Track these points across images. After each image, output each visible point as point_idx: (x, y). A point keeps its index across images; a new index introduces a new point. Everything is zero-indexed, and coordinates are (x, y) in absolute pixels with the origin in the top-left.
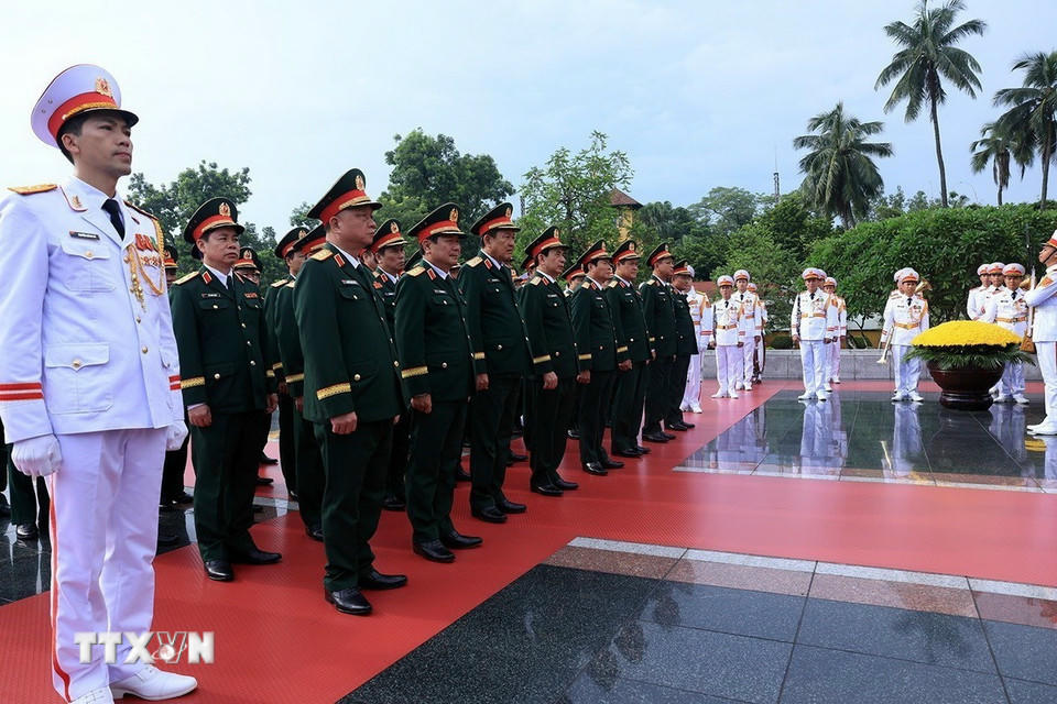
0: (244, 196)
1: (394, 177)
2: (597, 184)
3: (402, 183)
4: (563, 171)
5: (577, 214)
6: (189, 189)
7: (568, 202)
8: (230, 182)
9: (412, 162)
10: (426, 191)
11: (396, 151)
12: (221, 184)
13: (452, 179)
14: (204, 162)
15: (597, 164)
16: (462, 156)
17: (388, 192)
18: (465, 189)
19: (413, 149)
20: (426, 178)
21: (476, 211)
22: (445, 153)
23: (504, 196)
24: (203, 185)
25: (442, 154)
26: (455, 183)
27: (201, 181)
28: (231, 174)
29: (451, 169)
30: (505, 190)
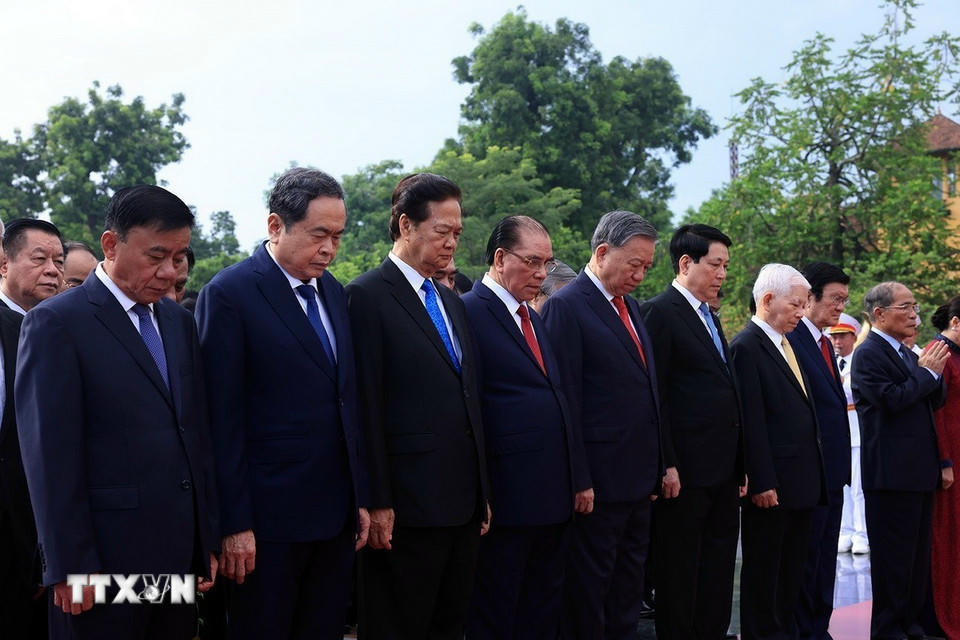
0: (172, 150)
1: (471, 109)
2: (895, 107)
3: (484, 118)
4: (820, 83)
5: (851, 173)
6: (68, 137)
7: (831, 146)
8: (150, 123)
9: (506, 77)
10: (533, 135)
11: (475, 55)
12: (130, 126)
13: (586, 109)
14: (97, 84)
15: (895, 65)
16: (606, 61)
17: (457, 138)
18: (613, 129)
19: (508, 51)
20: (534, 108)
21: (636, 173)
22: (572, 55)
23: (693, 140)
24: (95, 128)
25: (566, 58)
26: (592, 116)
27: (91, 121)
28: (150, 107)
29: (584, 88)
30: (695, 127)
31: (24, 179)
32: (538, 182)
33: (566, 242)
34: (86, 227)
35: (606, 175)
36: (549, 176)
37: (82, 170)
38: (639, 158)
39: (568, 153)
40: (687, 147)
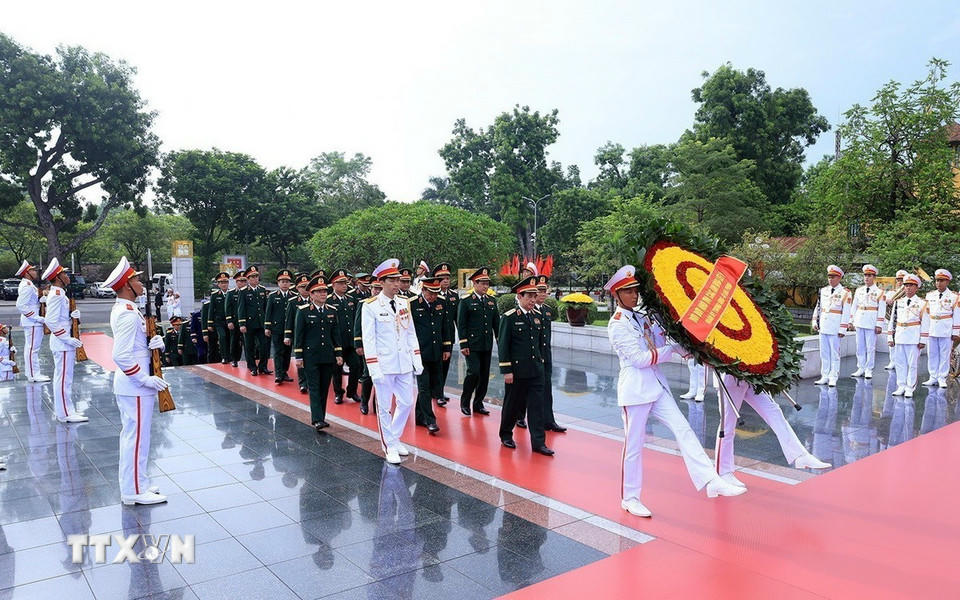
0: (552, 137)
1: (700, 116)
2: (932, 121)
3: (707, 120)
4: (890, 108)
5: (904, 155)
6: (504, 132)
7: (893, 142)
8: (541, 124)
9: (719, 99)
10: (733, 129)
11: (704, 87)
12: (532, 126)
13: (761, 115)
14: (518, 106)
15: (934, 97)
16: (773, 91)
17: (693, 131)
18: (775, 126)
19: (721, 86)
20: (733, 115)
21: (785, 149)
22: (755, 88)
23: (817, 132)
24: (516, 127)
25: (752, 89)
26: (764, 120)
27: (514, 124)
28: (542, 116)
29: (761, 105)
30: (819, 125)
31: (484, 152)
32: (734, 155)
33: (748, 187)
34: (511, 175)
35: (770, 150)
36: (740, 151)
37: (510, 147)
38: (787, 141)
39: (750, 139)
40: (814, 136)
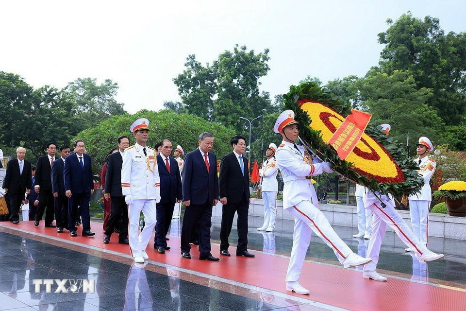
0: (264, 71)
1: (385, 54)
3: (390, 58)
6: (225, 66)
8: (255, 61)
9: (401, 41)
10: (412, 65)
11: (388, 32)
12: (248, 61)
13: (436, 54)
14: (237, 45)
16: (446, 34)
17: (379, 66)
18: (447, 62)
19: (403, 30)
20: (412, 54)
21: (456, 81)
22: (431, 32)
24: (236, 62)
25: (428, 33)
26: (438, 57)
27: (234, 59)
28: (256, 54)
29: (436, 45)
31: (209, 81)
32: (415, 85)
33: (426, 110)
34: (231, 100)
35: (443, 82)
36: (419, 82)
37: (231, 78)
39: (427, 72)
